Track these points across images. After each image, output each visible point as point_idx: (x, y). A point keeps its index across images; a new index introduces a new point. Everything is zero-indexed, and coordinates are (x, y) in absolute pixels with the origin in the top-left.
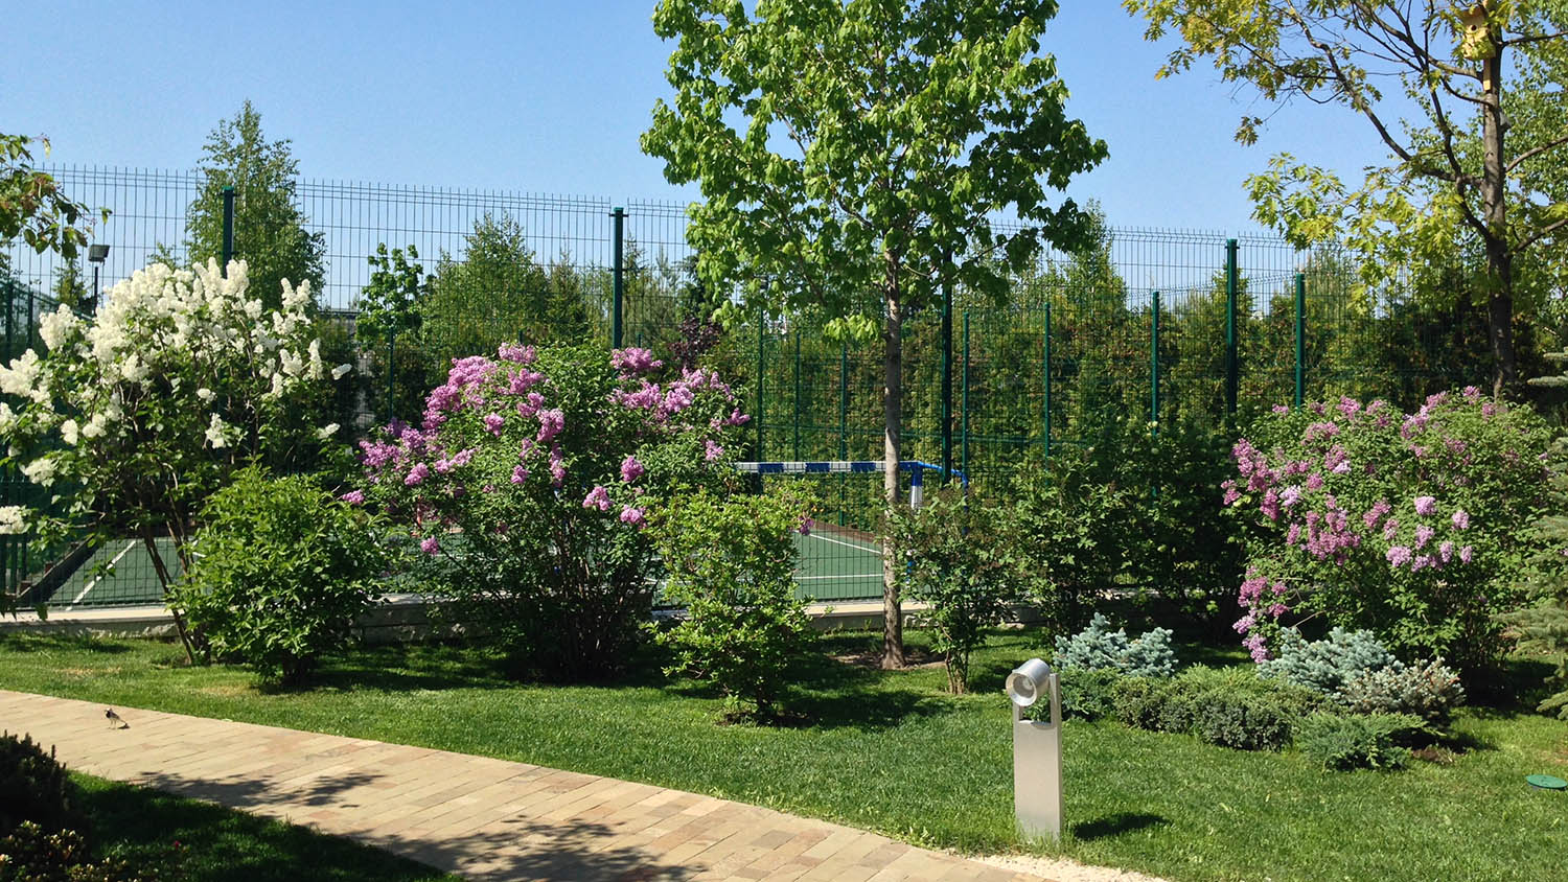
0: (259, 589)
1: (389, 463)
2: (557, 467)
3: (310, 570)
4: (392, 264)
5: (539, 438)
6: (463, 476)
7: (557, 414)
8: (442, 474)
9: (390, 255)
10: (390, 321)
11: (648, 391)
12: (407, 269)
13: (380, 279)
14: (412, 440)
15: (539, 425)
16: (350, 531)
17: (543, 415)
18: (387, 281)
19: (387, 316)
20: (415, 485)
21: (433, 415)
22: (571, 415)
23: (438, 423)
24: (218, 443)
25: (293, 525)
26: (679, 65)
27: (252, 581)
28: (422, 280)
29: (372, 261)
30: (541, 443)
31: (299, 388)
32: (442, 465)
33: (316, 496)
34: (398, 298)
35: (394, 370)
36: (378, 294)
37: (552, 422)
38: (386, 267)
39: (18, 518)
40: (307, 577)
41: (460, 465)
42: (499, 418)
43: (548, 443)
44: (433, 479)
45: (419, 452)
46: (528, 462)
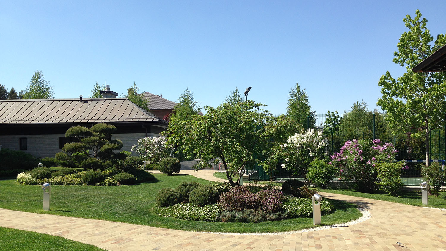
0: (318, 175)
1: (335, 158)
2: (361, 159)
3: (325, 173)
4: (331, 116)
5: (358, 154)
6: (347, 160)
7: (361, 150)
8: (343, 160)
9: (331, 114)
10: (331, 130)
11: (379, 147)
12: (335, 117)
13: (329, 120)
14: (338, 155)
15: (358, 152)
16: (330, 168)
17: (359, 151)
18: (330, 120)
19: (331, 129)
20: (339, 161)
21: (342, 151)
22: (364, 151)
23: (342, 152)
24: (311, 155)
25: (322, 167)
26: (383, 90)
27: (317, 174)
28: (339, 119)
29: (327, 115)
30: (359, 155)
31: (321, 147)
32: (343, 158)
33: (324, 163)
34: (333, 124)
35: (333, 142)
36: (328, 123)
37: (361, 152)
38: (330, 116)
39: (284, 166)
40: (325, 174)
41: (346, 158)
42: (352, 151)
43: (360, 155)
44: (342, 161)
45: (340, 157)
46: (357, 158)
